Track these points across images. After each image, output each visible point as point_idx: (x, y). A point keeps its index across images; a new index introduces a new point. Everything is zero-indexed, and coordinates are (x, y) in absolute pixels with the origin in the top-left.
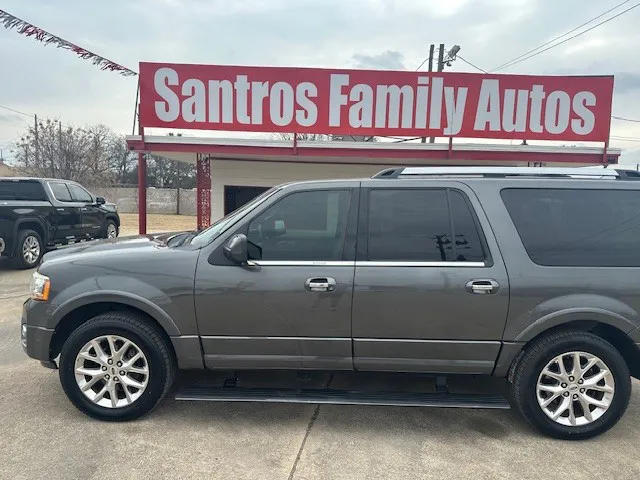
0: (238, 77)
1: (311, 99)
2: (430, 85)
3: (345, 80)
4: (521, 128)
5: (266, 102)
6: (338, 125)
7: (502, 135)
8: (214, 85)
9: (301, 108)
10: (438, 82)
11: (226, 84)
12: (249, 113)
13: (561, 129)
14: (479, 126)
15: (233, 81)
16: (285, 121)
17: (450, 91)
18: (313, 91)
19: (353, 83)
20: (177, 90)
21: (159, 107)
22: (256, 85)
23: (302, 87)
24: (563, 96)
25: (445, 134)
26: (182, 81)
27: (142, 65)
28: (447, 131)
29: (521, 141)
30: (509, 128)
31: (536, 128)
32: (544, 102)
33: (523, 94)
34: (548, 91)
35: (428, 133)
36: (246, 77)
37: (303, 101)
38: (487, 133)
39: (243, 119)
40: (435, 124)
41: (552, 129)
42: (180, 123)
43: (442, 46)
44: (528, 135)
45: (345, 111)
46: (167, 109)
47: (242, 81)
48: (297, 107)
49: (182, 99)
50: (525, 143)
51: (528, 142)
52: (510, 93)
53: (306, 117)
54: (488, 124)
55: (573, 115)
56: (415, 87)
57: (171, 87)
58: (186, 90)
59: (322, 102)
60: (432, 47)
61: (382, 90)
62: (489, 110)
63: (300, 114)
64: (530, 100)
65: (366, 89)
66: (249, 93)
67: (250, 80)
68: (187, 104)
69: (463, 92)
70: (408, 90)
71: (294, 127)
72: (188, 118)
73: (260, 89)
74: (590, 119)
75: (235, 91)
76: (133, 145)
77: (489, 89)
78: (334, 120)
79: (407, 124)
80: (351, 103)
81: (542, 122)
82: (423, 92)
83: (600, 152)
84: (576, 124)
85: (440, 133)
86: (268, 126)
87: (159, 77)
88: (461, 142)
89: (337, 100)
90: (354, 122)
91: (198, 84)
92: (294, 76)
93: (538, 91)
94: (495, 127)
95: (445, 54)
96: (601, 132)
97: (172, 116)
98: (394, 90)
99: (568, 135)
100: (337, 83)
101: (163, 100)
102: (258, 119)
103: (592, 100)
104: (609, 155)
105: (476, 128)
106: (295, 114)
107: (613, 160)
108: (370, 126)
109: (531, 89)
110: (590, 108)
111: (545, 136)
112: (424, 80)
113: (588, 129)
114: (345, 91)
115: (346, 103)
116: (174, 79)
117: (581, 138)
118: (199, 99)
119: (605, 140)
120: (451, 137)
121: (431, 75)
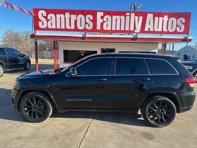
0: (66, 13)
1: (91, 20)
2: (130, 16)
3: (102, 14)
4: (160, 30)
5: (76, 21)
7: (154, 32)
8: (58, 16)
9: (87, 24)
10: (133, 15)
11: (62, 16)
12: (70, 25)
13: (173, 30)
14: (146, 29)
15: (65, 14)
16: (82, 28)
17: (137, 18)
18: (91, 18)
19: (104, 15)
20: (46, 17)
21: (40, 23)
22: (72, 16)
23: (88, 16)
24: (174, 19)
25: (135, 32)
26: (47, 14)
27: (34, 9)
29: (160, 34)
30: (156, 30)
31: (165, 30)
32: (168, 21)
33: (161, 18)
34: (169, 18)
35: (129, 32)
36: (69, 13)
37: (88, 21)
38: (149, 32)
39: (68, 27)
40: (132, 29)
41: (170, 30)
42: (47, 29)
44: (162, 32)
45: (102, 24)
46: (43, 24)
47: (67, 14)
48: (86, 23)
49: (48, 21)
51: (162, 34)
52: (156, 18)
53: (89, 26)
54: (149, 29)
55: (177, 26)
56: (125, 16)
57: (44, 17)
58: (49, 18)
59: (94, 21)
61: (114, 17)
62: (149, 24)
63: (87, 26)
64: (163, 21)
65: (109, 17)
66: (70, 18)
67: (70, 14)
68: (49, 22)
69: (141, 18)
70: (123, 17)
72: (50, 27)
73: (73, 17)
74: (183, 27)
75: (65, 18)
76: (33, 36)
77: (150, 16)
78: (99, 28)
79: (122, 29)
80: (104, 22)
81: (167, 28)
82: (128, 18)
83: (186, 38)
84: (178, 29)
85: (133, 32)
86: (76, 29)
87: (40, 13)
88: (139, 36)
89: (99, 21)
91: (53, 16)
92: (85, 13)
93: (166, 18)
94: (151, 30)
96: (186, 31)
97: (45, 26)
98: (118, 17)
99: (176, 32)
100: (99, 14)
101: (41, 21)
102: (73, 27)
103: (183, 20)
104: (189, 39)
105: (145, 30)
106: (85, 26)
107: (190, 40)
108: (110, 29)
109: (163, 17)
110: (183, 23)
111: (168, 33)
112: (128, 14)
113: (182, 30)
114: (102, 17)
115: (102, 22)
116: (45, 14)
117: (179, 33)
118: (53, 20)
119: (188, 34)
120: (137, 33)
121: (130, 12)
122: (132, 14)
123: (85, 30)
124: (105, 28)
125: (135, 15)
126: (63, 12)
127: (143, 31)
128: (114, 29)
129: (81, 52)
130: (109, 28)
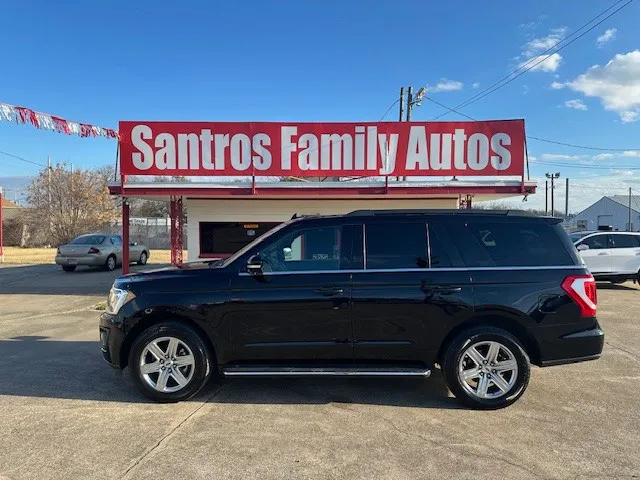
0: (202, 130)
1: (265, 147)
2: (366, 133)
3: (294, 131)
4: (446, 166)
5: (227, 151)
6: (290, 168)
7: (430, 172)
8: (182, 137)
9: (257, 155)
10: (373, 131)
11: (193, 137)
12: (213, 161)
13: (482, 166)
14: (410, 166)
15: (199, 134)
16: (244, 167)
17: (383, 137)
18: (267, 140)
19: (301, 133)
20: (151, 143)
21: (136, 157)
22: (219, 137)
23: (258, 137)
24: (483, 138)
25: (381, 173)
26: (155, 135)
27: (122, 124)
28: (382, 171)
29: (452, 177)
30: (436, 166)
31: (460, 165)
32: (466, 143)
33: (447, 137)
34: (468, 134)
35: (366, 173)
36: (210, 131)
37: (258, 149)
38: (417, 172)
39: (208, 165)
40: (372, 166)
41: (474, 166)
42: (153, 171)
44: (453, 172)
45: (294, 156)
46: (143, 160)
47: (206, 134)
48: (253, 154)
49: (155, 150)
50: (455, 179)
51: (457, 177)
52: (435, 137)
53: (262, 162)
54: (417, 164)
55: (491, 153)
56: (353, 134)
57: (146, 141)
58: (159, 142)
59: (275, 149)
60: (402, 89)
61: (325, 138)
62: (417, 152)
63: (256, 160)
64: (453, 142)
65: (312, 138)
66: (213, 143)
67: (213, 133)
68: (160, 155)
69: (394, 138)
70: (347, 137)
72: (161, 166)
73: (222, 141)
74: (507, 156)
75: (200, 142)
76: (115, 191)
77: (417, 134)
78: (286, 165)
79: (348, 166)
80: (299, 150)
81: (466, 161)
82: (360, 139)
83: (517, 185)
84: (494, 161)
85: (376, 173)
86: (229, 170)
87: (136, 132)
88: (393, 182)
89: (287, 148)
91: (169, 137)
92: (250, 129)
93: (460, 134)
94: (424, 166)
95: (413, 96)
96: (517, 168)
97: (148, 164)
98: (335, 137)
99: (489, 171)
100: (287, 133)
101: (139, 151)
102: (220, 165)
103: (507, 140)
104: (526, 187)
105: (407, 168)
106: (252, 160)
107: (531, 190)
108: (317, 168)
109: (453, 133)
110: (506, 147)
111: (469, 172)
112: (361, 129)
113: (506, 165)
114: (294, 139)
115: (295, 150)
116: (148, 133)
117: (500, 173)
118: (170, 149)
119: (521, 173)
120: (387, 176)
121: (366, 125)
122: (369, 128)
123: (251, 171)
124: (302, 165)
125: (380, 132)
126: (195, 128)
127: (400, 170)
128: (325, 167)
129: (248, 226)
130: (313, 166)
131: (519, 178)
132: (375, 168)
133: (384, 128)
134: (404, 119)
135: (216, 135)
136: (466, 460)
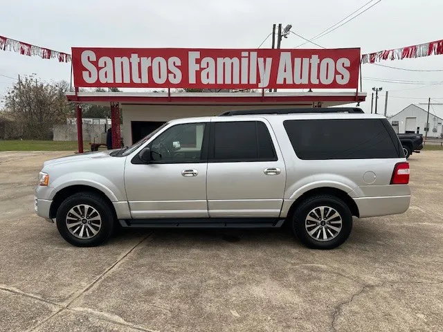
0: (132, 55)
1: (177, 67)
2: (249, 57)
3: (197, 55)
4: (305, 81)
5: (150, 69)
6: (195, 83)
7: (294, 86)
8: (118, 60)
9: (171, 73)
10: (254, 55)
11: (125, 59)
12: (140, 77)
13: (330, 81)
14: (280, 81)
15: (129, 57)
16: (162, 81)
17: (261, 60)
18: (178, 62)
19: (202, 57)
20: (95, 64)
21: (85, 74)
22: (144, 59)
23: (172, 60)
24: (330, 61)
25: (259, 87)
26: (98, 58)
27: (73, 49)
28: (260, 85)
29: (309, 90)
30: (298, 82)
31: (315, 81)
32: (319, 65)
33: (306, 60)
34: (321, 59)
35: (249, 86)
36: (137, 55)
37: (172, 68)
38: (285, 86)
39: (136, 80)
40: (253, 81)
41: (324, 82)
42: (98, 84)
43: (280, 25)
44: (310, 86)
45: (198, 74)
46: (90, 76)
47: (135, 57)
48: (169, 72)
49: (99, 69)
50: (310, 91)
51: (312, 90)
52: (298, 61)
53: (175, 78)
54: (285, 79)
55: (337, 73)
56: (240, 58)
57: (92, 62)
58: (101, 64)
59: (184, 68)
60: (275, 25)
61: (220, 60)
62: (285, 71)
64: (310, 64)
65: (210, 60)
66: (139, 64)
67: (139, 57)
68: (102, 72)
69: (269, 60)
70: (235, 60)
71: (168, 84)
72: (103, 80)
73: (146, 62)
74: (347, 74)
75: (130, 63)
76: (70, 98)
77: (285, 59)
78: (192, 80)
79: (236, 81)
80: (202, 69)
81: (318, 78)
82: (245, 61)
83: (354, 95)
84: (338, 78)
85: (256, 86)
86: (151, 84)
87: (84, 56)
88: (267, 93)
89: (193, 68)
90: (204, 81)
91: (108, 60)
92: (166, 53)
93: (315, 59)
94: (289, 82)
95: (282, 30)
96: (353, 83)
97: (93, 80)
98: (228, 61)
99: (334, 85)
100: (193, 57)
101: (87, 70)
102: (145, 80)
103: (348, 63)
104: (359, 97)
105: (278, 83)
106: (168, 76)
107: (362, 99)
108: (214, 83)
109: (310, 58)
110: (347, 68)
111: (321, 86)
112: (246, 54)
113: (346, 81)
114: (198, 61)
115: (198, 69)
116: (93, 57)
117: (342, 86)
118: (109, 69)
119: (357, 87)
120: (263, 88)
121: (249, 51)
122: (251, 53)
125: (259, 56)
127: (273, 85)
128: (220, 81)
130: (212, 82)
131: (355, 90)
132: (255, 83)
133: (262, 53)
134: (276, 47)
135: (142, 58)
136: (314, 274)
